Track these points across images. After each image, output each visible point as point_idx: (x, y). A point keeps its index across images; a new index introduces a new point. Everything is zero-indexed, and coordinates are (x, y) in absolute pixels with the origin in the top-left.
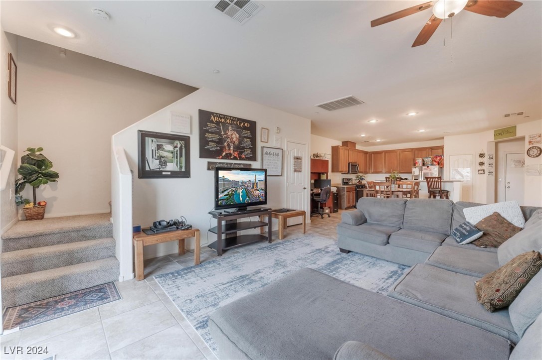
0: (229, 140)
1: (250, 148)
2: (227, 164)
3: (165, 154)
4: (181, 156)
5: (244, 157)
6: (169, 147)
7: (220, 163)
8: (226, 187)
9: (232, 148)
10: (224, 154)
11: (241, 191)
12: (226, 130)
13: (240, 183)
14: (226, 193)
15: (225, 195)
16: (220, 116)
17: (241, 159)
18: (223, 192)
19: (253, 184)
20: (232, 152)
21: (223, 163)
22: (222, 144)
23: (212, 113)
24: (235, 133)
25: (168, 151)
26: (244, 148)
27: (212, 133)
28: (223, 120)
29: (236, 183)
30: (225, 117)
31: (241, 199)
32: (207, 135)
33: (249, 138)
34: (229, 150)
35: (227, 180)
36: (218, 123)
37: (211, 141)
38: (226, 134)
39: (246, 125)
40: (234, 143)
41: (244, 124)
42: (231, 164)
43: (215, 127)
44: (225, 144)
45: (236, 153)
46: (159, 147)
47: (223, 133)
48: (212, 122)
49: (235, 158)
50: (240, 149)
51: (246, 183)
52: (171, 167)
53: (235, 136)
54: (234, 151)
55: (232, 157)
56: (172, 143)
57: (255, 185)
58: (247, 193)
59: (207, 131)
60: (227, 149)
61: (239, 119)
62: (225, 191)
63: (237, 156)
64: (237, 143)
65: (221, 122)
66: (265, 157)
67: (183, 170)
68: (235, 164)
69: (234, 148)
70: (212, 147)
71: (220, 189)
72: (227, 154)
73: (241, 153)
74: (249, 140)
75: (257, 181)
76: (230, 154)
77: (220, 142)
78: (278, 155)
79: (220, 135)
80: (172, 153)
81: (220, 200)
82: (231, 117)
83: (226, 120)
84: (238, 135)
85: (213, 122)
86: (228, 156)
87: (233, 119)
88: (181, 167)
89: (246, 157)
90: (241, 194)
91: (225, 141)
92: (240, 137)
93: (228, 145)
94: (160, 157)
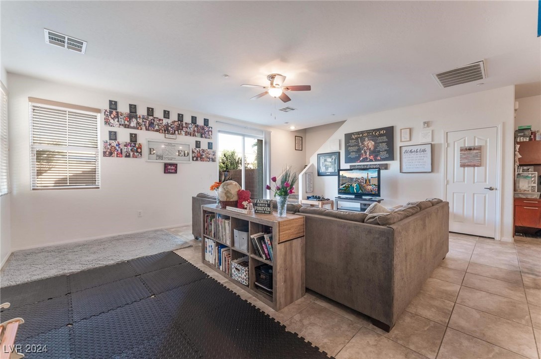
0: (365, 148)
1: (385, 150)
2: (364, 165)
3: (327, 163)
4: (335, 164)
5: (379, 158)
6: (329, 160)
7: (358, 165)
8: (344, 182)
9: (368, 154)
10: (361, 158)
11: (355, 185)
13: (354, 179)
14: (344, 186)
16: (358, 133)
17: (376, 160)
18: (342, 185)
19: (366, 180)
20: (368, 156)
21: (360, 165)
22: (361, 152)
23: (353, 133)
24: (371, 141)
25: (329, 162)
26: (379, 152)
27: (352, 146)
28: (361, 135)
29: (351, 179)
30: (362, 133)
31: (355, 191)
32: (349, 148)
33: (384, 142)
34: (366, 155)
35: (345, 177)
36: (357, 139)
37: (352, 152)
38: (363, 144)
39: (382, 132)
40: (370, 149)
41: (380, 132)
42: (367, 165)
43: (355, 142)
44: (363, 151)
45: (372, 156)
46: (325, 160)
47: (360, 144)
48: (353, 139)
49: (371, 161)
50: (375, 153)
51: (359, 179)
52: (331, 170)
53: (371, 144)
54: (370, 156)
55: (369, 160)
56: (331, 157)
57: (367, 181)
58: (360, 186)
59: (350, 146)
60: (364, 155)
61: (374, 130)
63: (373, 159)
64: (372, 149)
65: (359, 137)
66: (404, 156)
68: (370, 165)
69: (370, 153)
70: (353, 155)
71: (341, 182)
72: (364, 158)
73: (377, 156)
74: (384, 144)
75: (369, 177)
76: (367, 158)
77: (359, 150)
78: (424, 151)
79: (359, 146)
80: (331, 162)
82: (367, 131)
83: (363, 135)
84: (373, 143)
85: (354, 139)
87: (368, 132)
88: (335, 170)
89: (381, 159)
90: (355, 187)
91: (362, 149)
92: (376, 143)
93: (365, 152)
94: (326, 165)
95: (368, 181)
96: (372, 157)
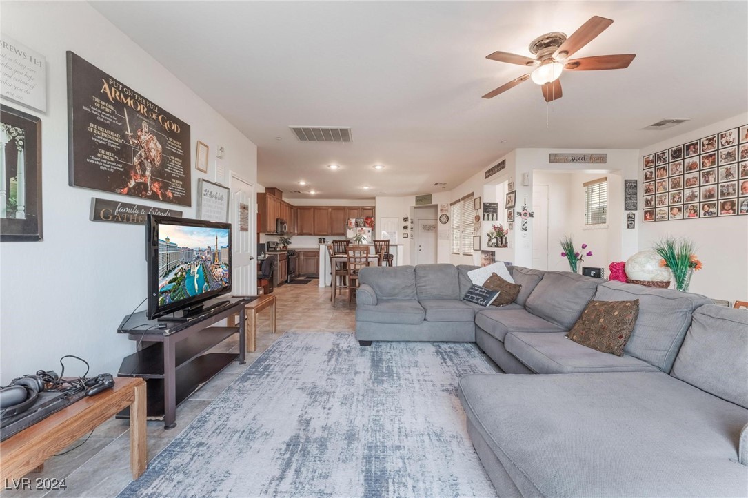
0: (142, 152)
1: (180, 178)
5: (171, 195)
7: (123, 205)
8: (172, 262)
9: (148, 173)
10: (133, 183)
11: (196, 269)
12: (136, 127)
13: (195, 253)
14: (172, 276)
15: (170, 282)
16: (124, 89)
17: (166, 200)
18: (166, 275)
19: (214, 254)
20: (148, 181)
21: (130, 206)
22: (129, 159)
23: (107, 77)
24: (155, 140)
26: (170, 176)
27: (105, 126)
28: (130, 103)
30: (134, 95)
32: (92, 128)
33: (179, 156)
34: (144, 175)
35: (174, 247)
36: (118, 106)
37: (101, 147)
38: (137, 137)
39: (174, 127)
40: (153, 161)
41: (171, 125)
42: (147, 209)
43: (113, 113)
44: (135, 160)
45: (156, 184)
47: (130, 133)
48: (104, 97)
49: (154, 197)
50: (163, 176)
51: (203, 251)
53: (155, 147)
54: (153, 181)
55: (149, 193)
58: (206, 274)
59: (93, 120)
60: (140, 172)
61: (161, 111)
62: (170, 271)
63: (159, 193)
64: (158, 162)
65: (126, 105)
66: (205, 200)
67: (21, 215)
68: (155, 209)
69: (152, 172)
70: (105, 161)
71: (162, 268)
72: (138, 184)
73: (165, 187)
74: (179, 161)
75: (219, 248)
76: (145, 186)
77: (124, 152)
78: (221, 199)
79: (124, 136)
81: (162, 293)
82: (146, 100)
83: (135, 104)
84: (160, 147)
85: (107, 101)
86: (139, 191)
87: (152, 108)
88: (12, 207)
89: (174, 197)
91: (135, 153)
92: (164, 150)
93: (141, 163)
95: (217, 255)
96: (156, 187)
